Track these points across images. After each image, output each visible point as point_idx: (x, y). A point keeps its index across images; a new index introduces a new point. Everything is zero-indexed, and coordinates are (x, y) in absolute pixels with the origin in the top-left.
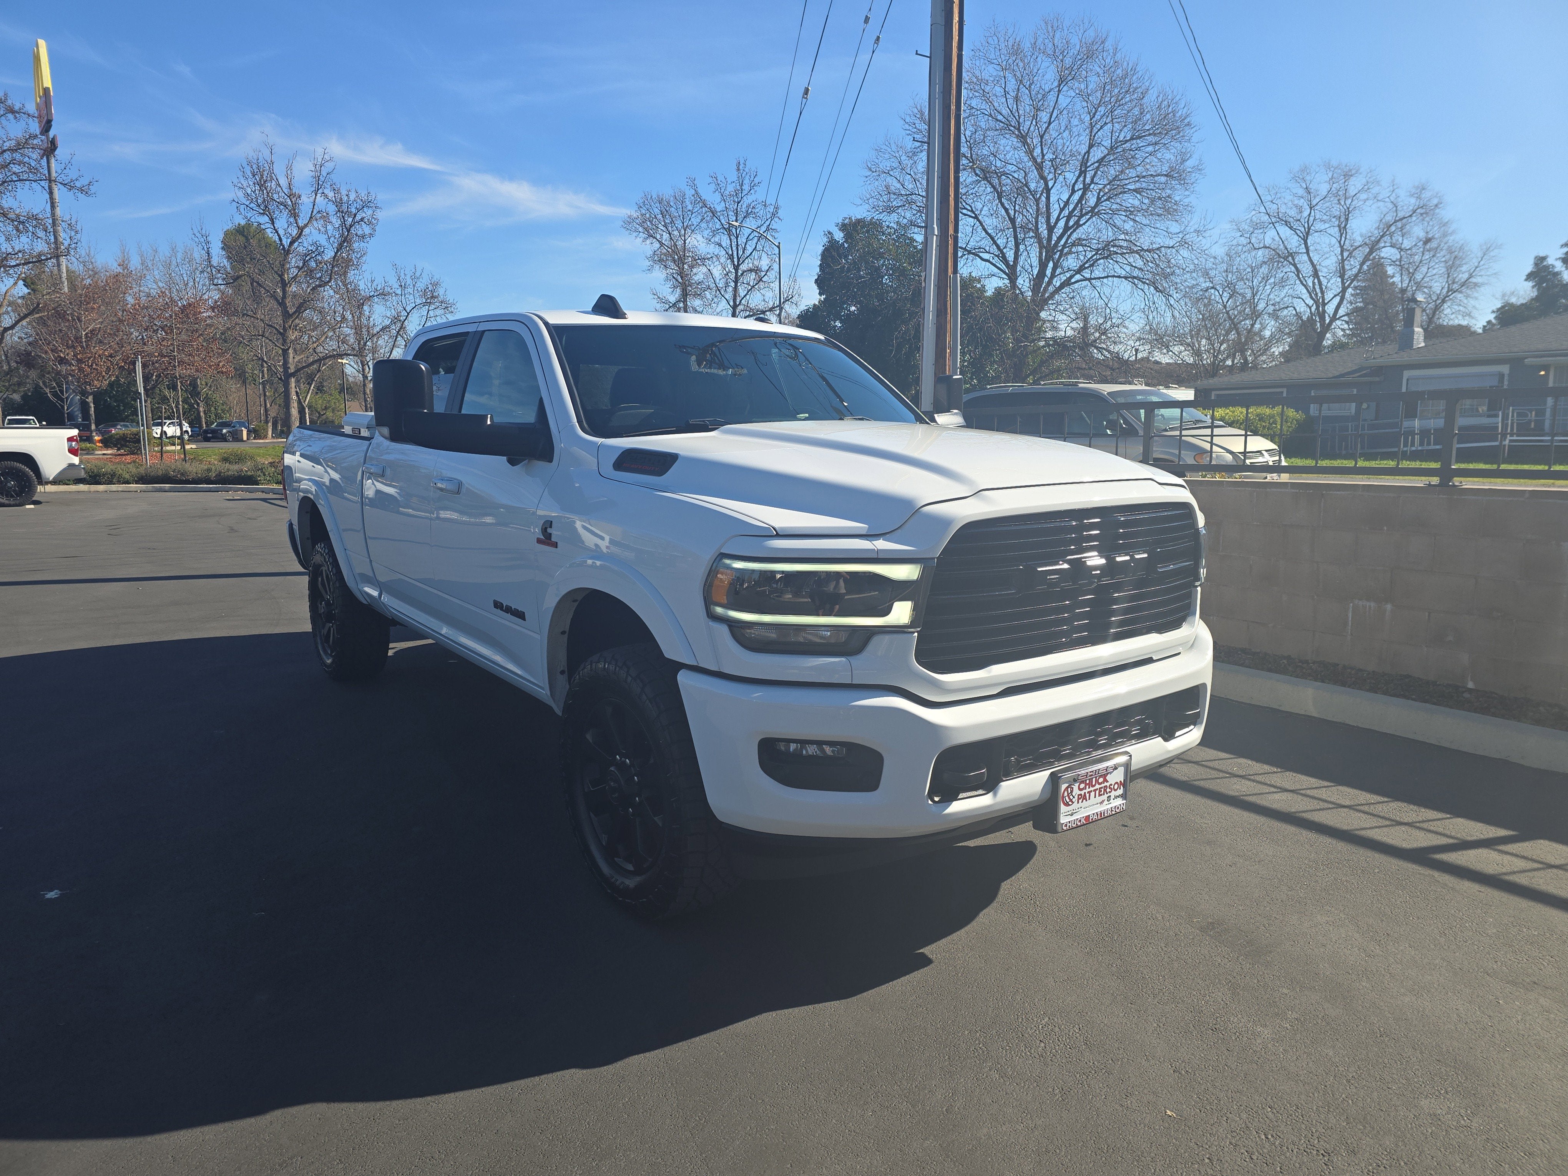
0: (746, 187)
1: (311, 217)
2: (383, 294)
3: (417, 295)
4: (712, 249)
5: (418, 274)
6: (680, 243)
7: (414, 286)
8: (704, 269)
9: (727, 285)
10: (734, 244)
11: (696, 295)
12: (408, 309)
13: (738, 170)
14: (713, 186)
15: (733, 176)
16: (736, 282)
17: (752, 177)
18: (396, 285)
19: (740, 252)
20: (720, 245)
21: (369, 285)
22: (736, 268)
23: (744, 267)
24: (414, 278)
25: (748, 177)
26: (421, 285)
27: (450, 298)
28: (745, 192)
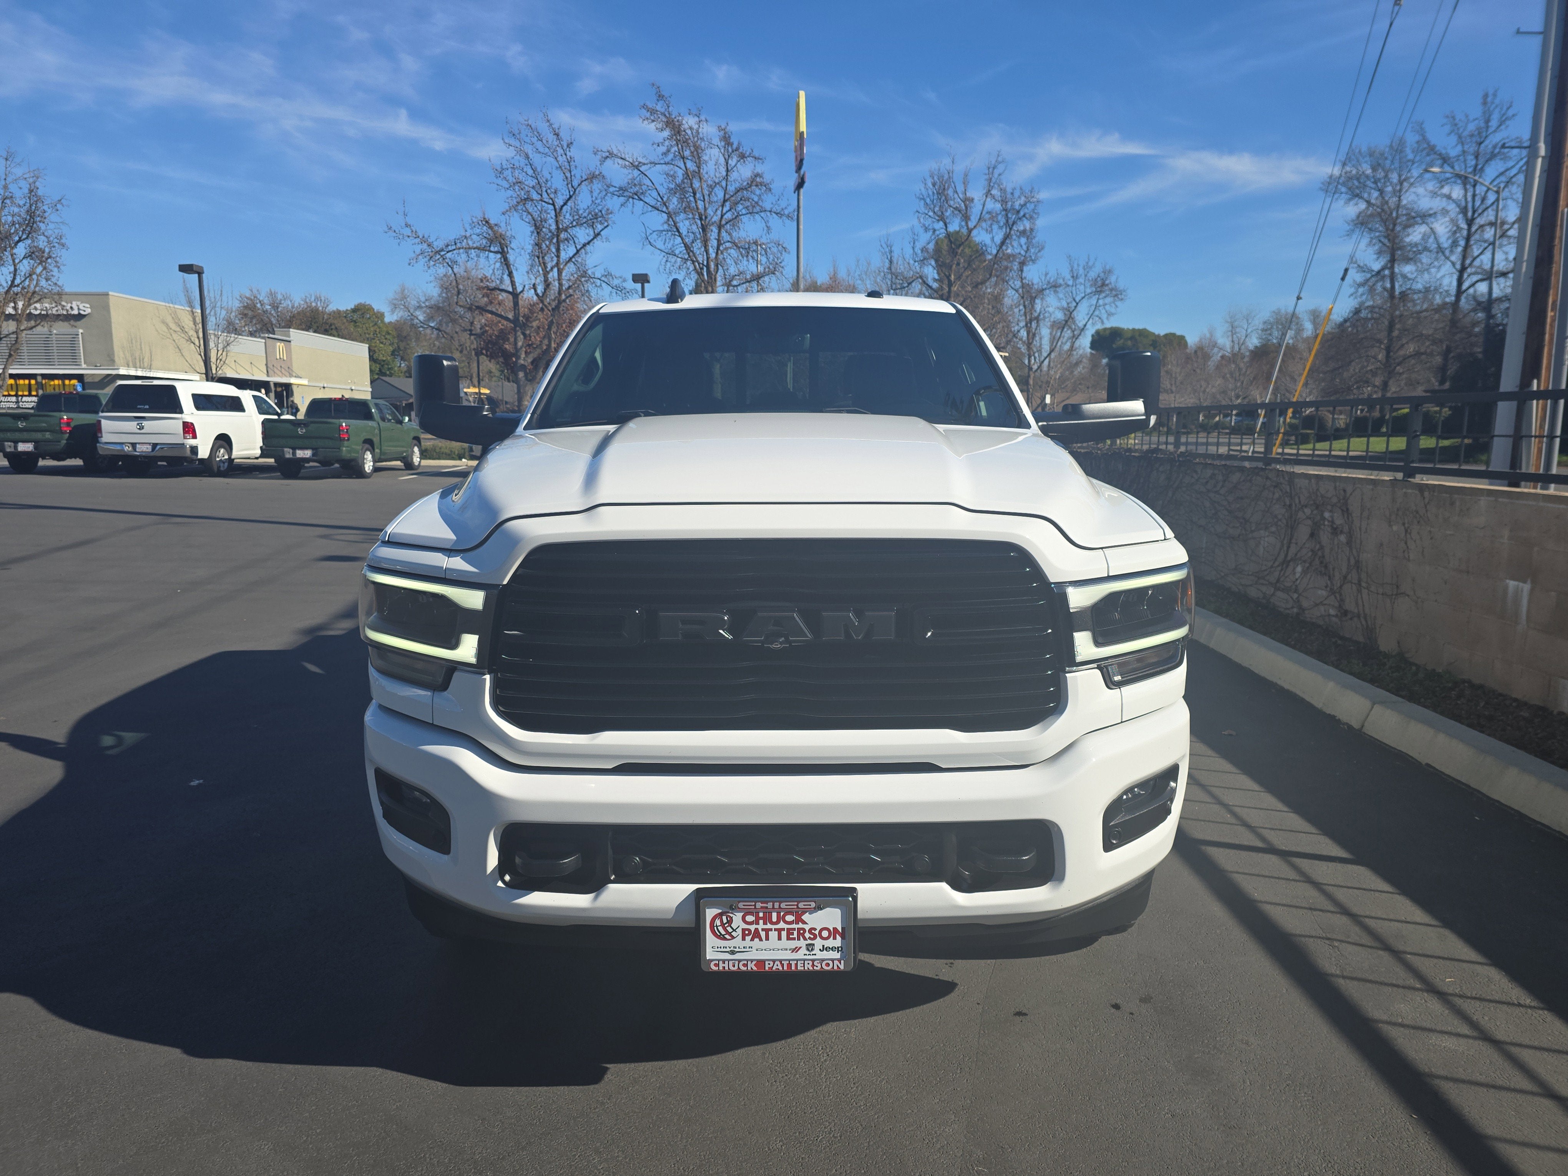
0: (1494, 123)
1: (980, 219)
2: (1055, 286)
3: (1088, 284)
4: (1437, 204)
5: (1090, 264)
6: (1393, 201)
7: (1086, 276)
8: (1423, 229)
9: (1455, 244)
10: (1470, 194)
11: (1408, 260)
12: (1077, 299)
13: (1485, 103)
14: (1447, 128)
15: (1476, 111)
16: (1468, 239)
17: (1505, 109)
18: (1068, 276)
19: (1478, 203)
20: (1449, 197)
21: (1043, 279)
22: (1470, 223)
23: (1480, 221)
24: (1087, 268)
25: (1497, 111)
26: (1092, 275)
27: (1121, 285)
28: (1491, 130)
